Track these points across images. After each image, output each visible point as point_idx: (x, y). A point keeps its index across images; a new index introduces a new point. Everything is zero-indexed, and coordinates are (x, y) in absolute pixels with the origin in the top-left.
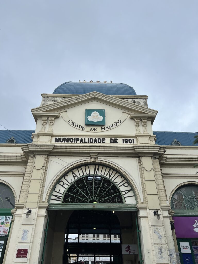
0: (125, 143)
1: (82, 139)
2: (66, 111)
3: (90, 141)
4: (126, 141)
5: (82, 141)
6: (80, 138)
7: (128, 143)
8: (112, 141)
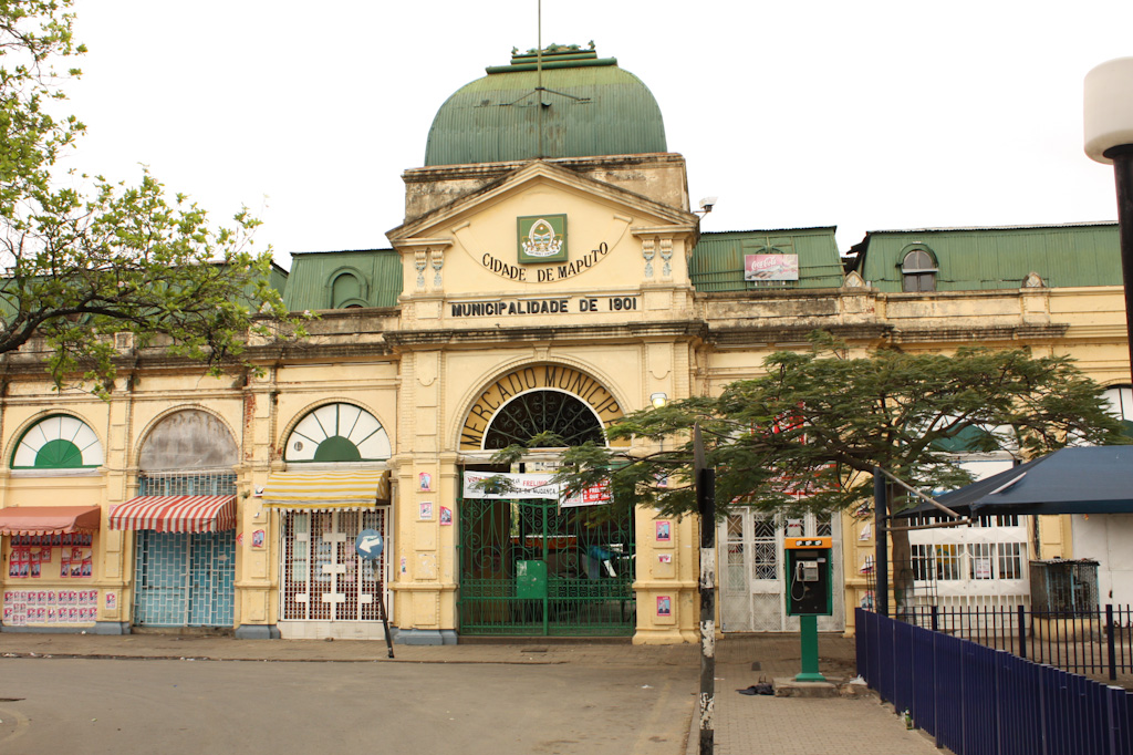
0: (614, 310)
1: (512, 306)
2: (469, 225)
3: (533, 307)
4: (618, 304)
5: (512, 310)
6: (508, 303)
7: (623, 309)
8: (584, 307)
